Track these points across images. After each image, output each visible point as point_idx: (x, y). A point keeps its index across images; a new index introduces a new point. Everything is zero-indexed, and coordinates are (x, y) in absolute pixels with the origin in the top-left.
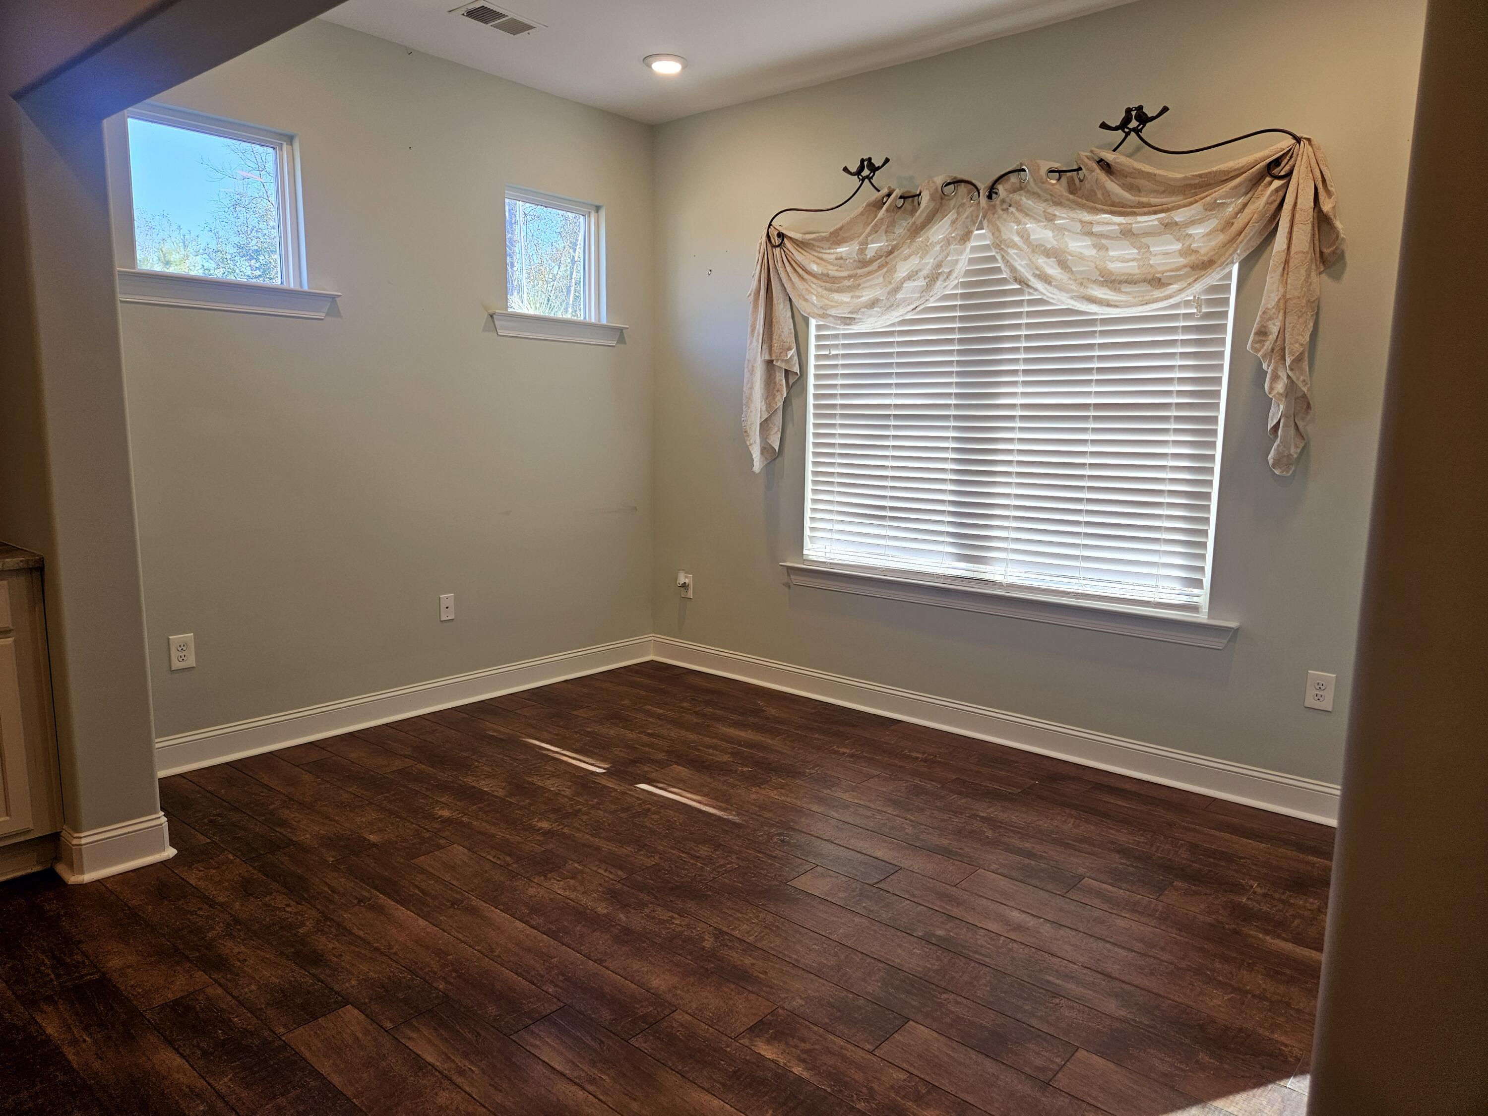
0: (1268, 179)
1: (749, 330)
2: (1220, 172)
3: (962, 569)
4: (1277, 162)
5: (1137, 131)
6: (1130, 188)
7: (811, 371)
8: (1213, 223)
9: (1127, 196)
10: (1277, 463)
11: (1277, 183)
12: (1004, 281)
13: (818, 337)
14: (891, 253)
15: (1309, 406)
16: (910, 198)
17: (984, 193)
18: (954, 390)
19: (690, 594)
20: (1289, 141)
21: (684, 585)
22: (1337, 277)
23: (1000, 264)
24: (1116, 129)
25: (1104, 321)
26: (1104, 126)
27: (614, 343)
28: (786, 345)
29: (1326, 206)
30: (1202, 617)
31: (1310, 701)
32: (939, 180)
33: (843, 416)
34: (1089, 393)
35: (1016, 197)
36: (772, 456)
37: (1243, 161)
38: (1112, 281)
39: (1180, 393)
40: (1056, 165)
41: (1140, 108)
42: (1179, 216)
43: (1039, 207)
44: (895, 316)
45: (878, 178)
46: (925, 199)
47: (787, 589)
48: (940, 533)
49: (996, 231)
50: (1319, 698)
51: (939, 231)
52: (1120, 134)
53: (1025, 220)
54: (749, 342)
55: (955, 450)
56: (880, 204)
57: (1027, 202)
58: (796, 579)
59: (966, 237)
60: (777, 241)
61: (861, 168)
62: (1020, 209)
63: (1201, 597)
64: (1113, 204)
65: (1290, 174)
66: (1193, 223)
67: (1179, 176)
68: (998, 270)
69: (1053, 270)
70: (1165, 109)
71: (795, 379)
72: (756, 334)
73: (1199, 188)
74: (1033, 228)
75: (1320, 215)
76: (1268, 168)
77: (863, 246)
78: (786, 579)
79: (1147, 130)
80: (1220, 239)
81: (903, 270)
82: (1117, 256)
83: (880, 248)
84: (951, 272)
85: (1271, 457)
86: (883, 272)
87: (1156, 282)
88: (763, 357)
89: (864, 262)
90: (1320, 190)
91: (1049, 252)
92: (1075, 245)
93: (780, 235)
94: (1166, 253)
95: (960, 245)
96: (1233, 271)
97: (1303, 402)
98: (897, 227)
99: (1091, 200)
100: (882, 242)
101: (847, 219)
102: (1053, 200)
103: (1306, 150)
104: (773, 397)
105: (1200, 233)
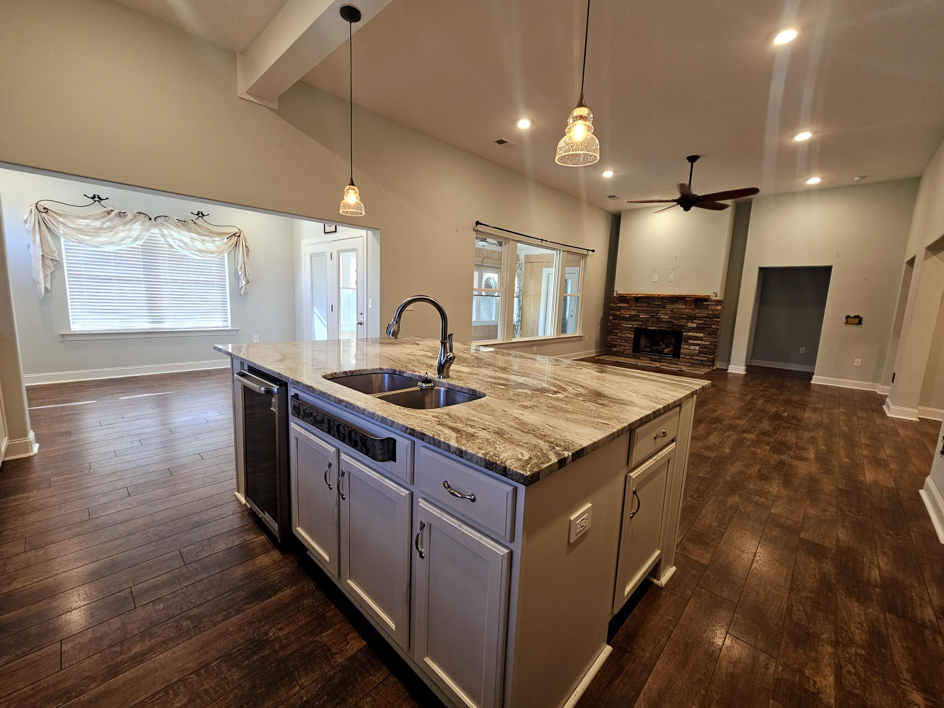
0: (234, 236)
2: (224, 232)
3: (154, 326)
4: (236, 233)
5: (202, 217)
6: (203, 230)
7: (65, 261)
8: (221, 243)
9: (202, 232)
10: (244, 294)
11: (236, 238)
12: (163, 244)
14: (113, 228)
16: (121, 214)
17: (153, 219)
20: (238, 230)
22: (251, 258)
24: (196, 215)
25: (196, 259)
26: (191, 213)
28: (53, 250)
29: (247, 245)
30: (230, 328)
32: (136, 211)
34: (191, 277)
35: (164, 223)
36: (47, 291)
37: (227, 231)
38: (199, 251)
39: (216, 278)
40: (178, 218)
41: (201, 212)
42: (216, 239)
43: (174, 228)
45: (103, 202)
46: (130, 216)
47: (62, 343)
48: (143, 316)
49: (161, 231)
51: (136, 226)
53: (169, 229)
54: (33, 248)
55: (145, 291)
56: (109, 212)
57: (170, 225)
58: (67, 338)
59: (148, 230)
60: (42, 210)
61: (94, 197)
62: (167, 226)
63: (229, 324)
64: (197, 233)
65: (239, 236)
66: (218, 241)
67: (216, 231)
68: (161, 240)
69: (182, 245)
70: (208, 215)
71: (58, 263)
72: (37, 244)
73: (220, 234)
74: (173, 233)
75: (246, 246)
76: (234, 234)
77: (103, 223)
78: (60, 339)
79: (204, 218)
80: (224, 247)
81: (121, 235)
82: (199, 245)
83: (109, 225)
84: (143, 239)
85: (242, 293)
86: (112, 233)
87: (213, 253)
88: (41, 253)
89: (101, 228)
90: (246, 241)
91: (180, 240)
92: (187, 240)
93: (45, 208)
94: (210, 246)
95: (146, 231)
96: (226, 255)
97: (248, 282)
98: (117, 221)
99: (189, 230)
100: (110, 224)
101: (93, 213)
102: (178, 227)
103: (242, 233)
104: (46, 269)
105: (217, 243)
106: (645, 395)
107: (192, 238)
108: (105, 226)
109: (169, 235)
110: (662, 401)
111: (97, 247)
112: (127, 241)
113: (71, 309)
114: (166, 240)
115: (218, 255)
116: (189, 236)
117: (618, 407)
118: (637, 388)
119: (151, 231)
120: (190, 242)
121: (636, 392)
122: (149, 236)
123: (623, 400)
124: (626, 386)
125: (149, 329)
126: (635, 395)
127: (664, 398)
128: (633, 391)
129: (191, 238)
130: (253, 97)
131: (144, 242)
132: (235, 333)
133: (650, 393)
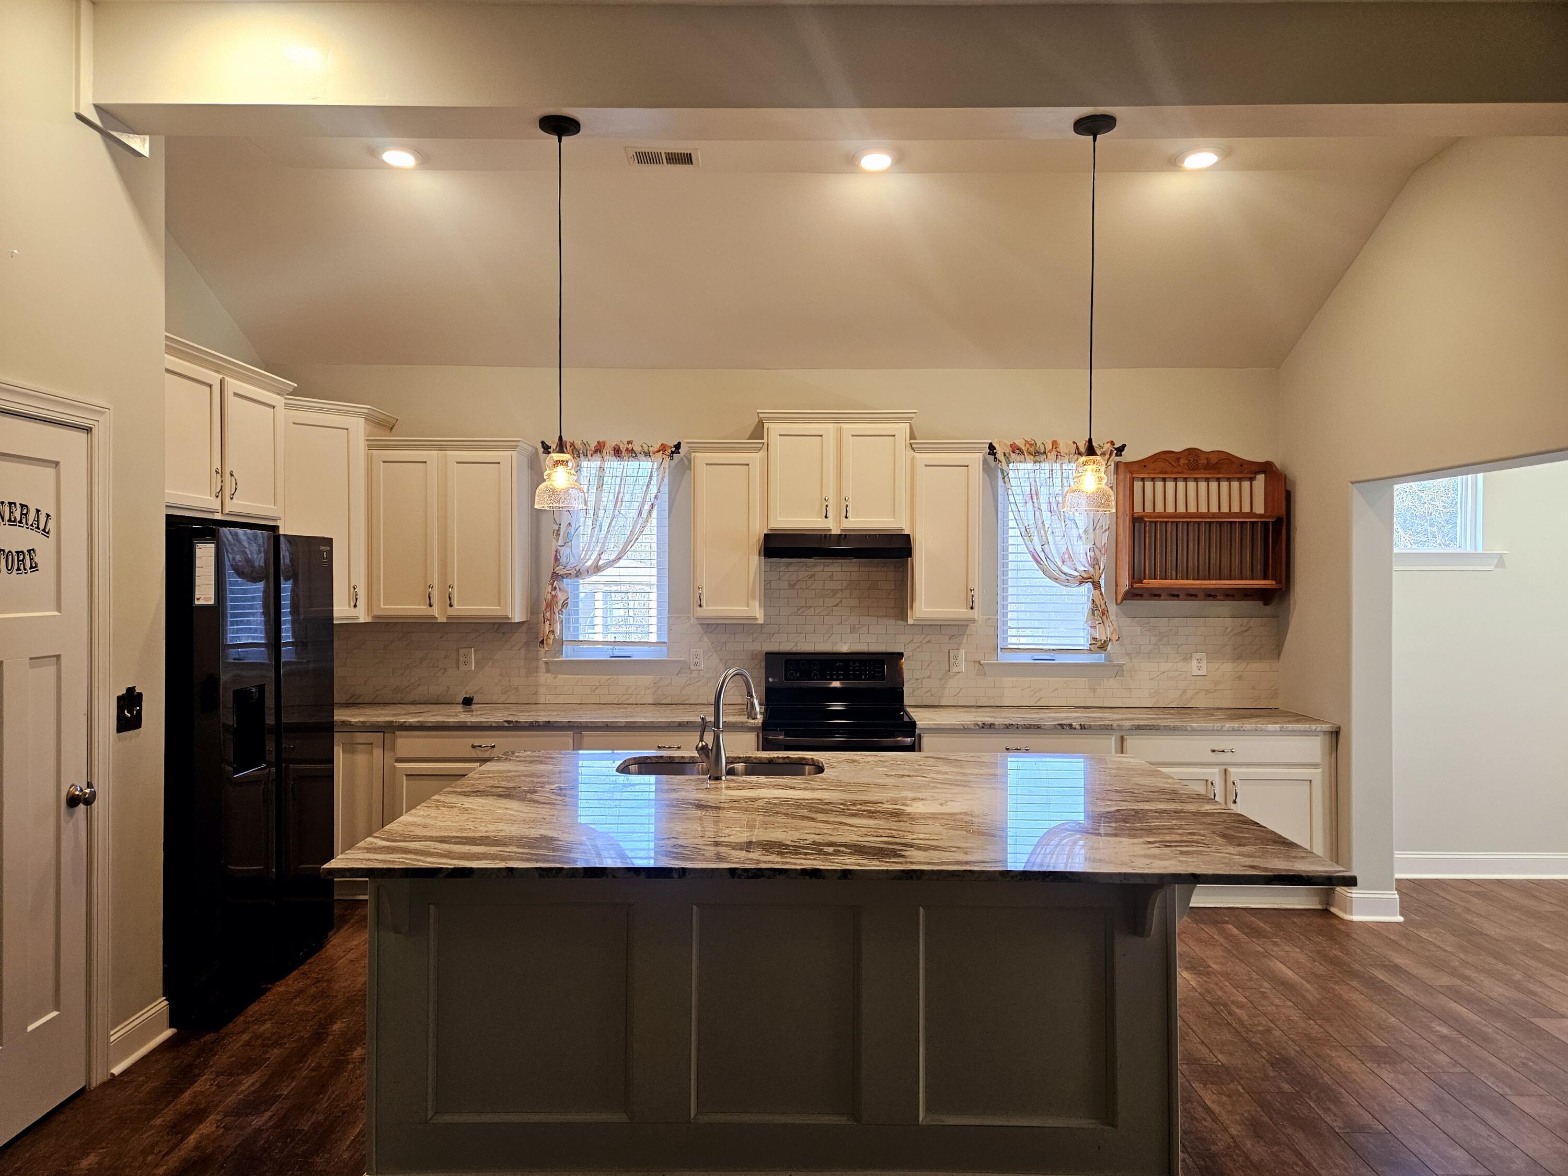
106: (452, 807)
110: (430, 805)
117: (480, 788)
118: (466, 817)
121: (466, 809)
123: (477, 796)
124: (484, 817)
126: (466, 806)
127: (428, 809)
128: (470, 811)
133: (446, 813)
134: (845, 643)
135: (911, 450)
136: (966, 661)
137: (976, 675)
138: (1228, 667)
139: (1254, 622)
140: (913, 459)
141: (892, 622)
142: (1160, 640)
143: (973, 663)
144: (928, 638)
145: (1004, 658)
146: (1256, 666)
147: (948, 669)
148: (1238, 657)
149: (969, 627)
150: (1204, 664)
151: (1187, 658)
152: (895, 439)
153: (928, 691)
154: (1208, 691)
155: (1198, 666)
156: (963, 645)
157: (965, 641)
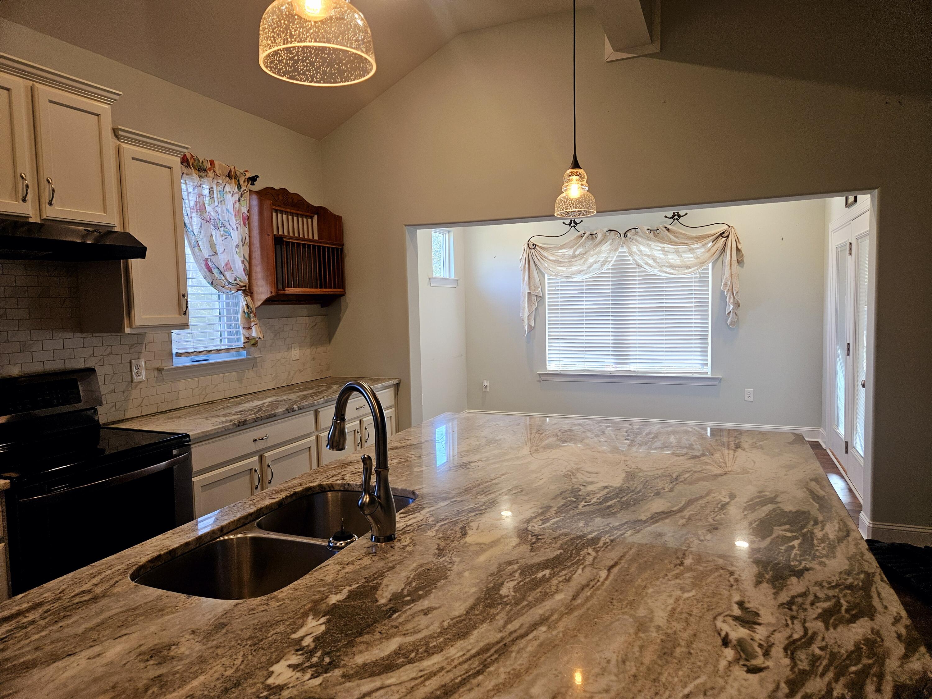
0: (721, 237)
1: (522, 281)
2: (707, 235)
3: (619, 368)
4: (723, 233)
5: (677, 219)
6: (677, 237)
7: (547, 296)
8: (703, 250)
9: (676, 240)
10: (731, 324)
11: (724, 239)
12: (631, 264)
13: (549, 283)
14: (585, 254)
15: (739, 306)
16: (593, 235)
17: (623, 235)
18: (610, 302)
19: (488, 390)
20: (727, 227)
21: (486, 387)
22: (742, 267)
23: (630, 258)
24: (670, 218)
25: (667, 279)
26: (666, 217)
27: (456, 286)
28: (537, 286)
29: (739, 247)
30: (709, 375)
31: (746, 399)
32: (605, 230)
33: (562, 313)
34: (663, 303)
35: (634, 237)
36: (531, 328)
37: (713, 232)
38: (672, 266)
39: (695, 302)
40: (649, 228)
41: (678, 213)
42: (694, 246)
43: (644, 241)
44: (587, 276)
45: (577, 227)
46: (600, 236)
47: (539, 383)
48: (609, 355)
49: (629, 248)
50: (749, 397)
51: (606, 247)
52: (672, 220)
53: (639, 245)
54: (522, 285)
55: (612, 324)
56: (581, 237)
57: (639, 239)
58: (543, 378)
59: (616, 249)
60: (532, 247)
61: (571, 223)
62: (637, 241)
63: (709, 369)
64: (671, 242)
65: (728, 236)
66: (698, 248)
67: (695, 235)
68: (629, 260)
69: (650, 262)
70: (686, 215)
71: (540, 299)
72: (525, 282)
73: (700, 239)
74: (642, 248)
75: (738, 250)
76: (721, 234)
77: (575, 251)
78: (538, 379)
79: (681, 220)
80: (707, 255)
81: (591, 260)
82: (673, 258)
83: (581, 252)
84: (611, 261)
85: (728, 322)
86: (583, 260)
87: (688, 267)
88: (527, 291)
89: (574, 256)
90: (737, 242)
91: (648, 256)
92: (658, 254)
93: (534, 245)
94: (688, 258)
95: (614, 252)
96: (710, 265)
97: (737, 305)
98: (589, 244)
99: (662, 240)
100: (581, 250)
101: (567, 241)
102: (649, 239)
103: (732, 230)
104: (531, 306)
105: (699, 252)
107: (663, 250)
108: (577, 253)
109: (638, 252)
111: (570, 278)
112: (595, 266)
113: (549, 346)
114: (634, 259)
115: (697, 269)
116: (660, 248)
119: (619, 250)
120: (662, 256)
122: (618, 257)
125: (612, 371)
129: (661, 250)
130: (624, 52)
131: (614, 265)
132: (716, 383)
134: (15, 365)
135: (114, 137)
136: (146, 369)
137: (156, 382)
138: (308, 351)
139: (319, 319)
140: (118, 148)
141: (70, 335)
142: (275, 335)
143: (153, 371)
144: (109, 349)
145: (178, 362)
146: (320, 349)
147: (130, 380)
148: (312, 345)
149: (147, 335)
150: (298, 351)
151: (289, 349)
152: (99, 121)
153: (113, 407)
154: (300, 371)
155: (295, 353)
156: (142, 355)
157: (144, 350)
